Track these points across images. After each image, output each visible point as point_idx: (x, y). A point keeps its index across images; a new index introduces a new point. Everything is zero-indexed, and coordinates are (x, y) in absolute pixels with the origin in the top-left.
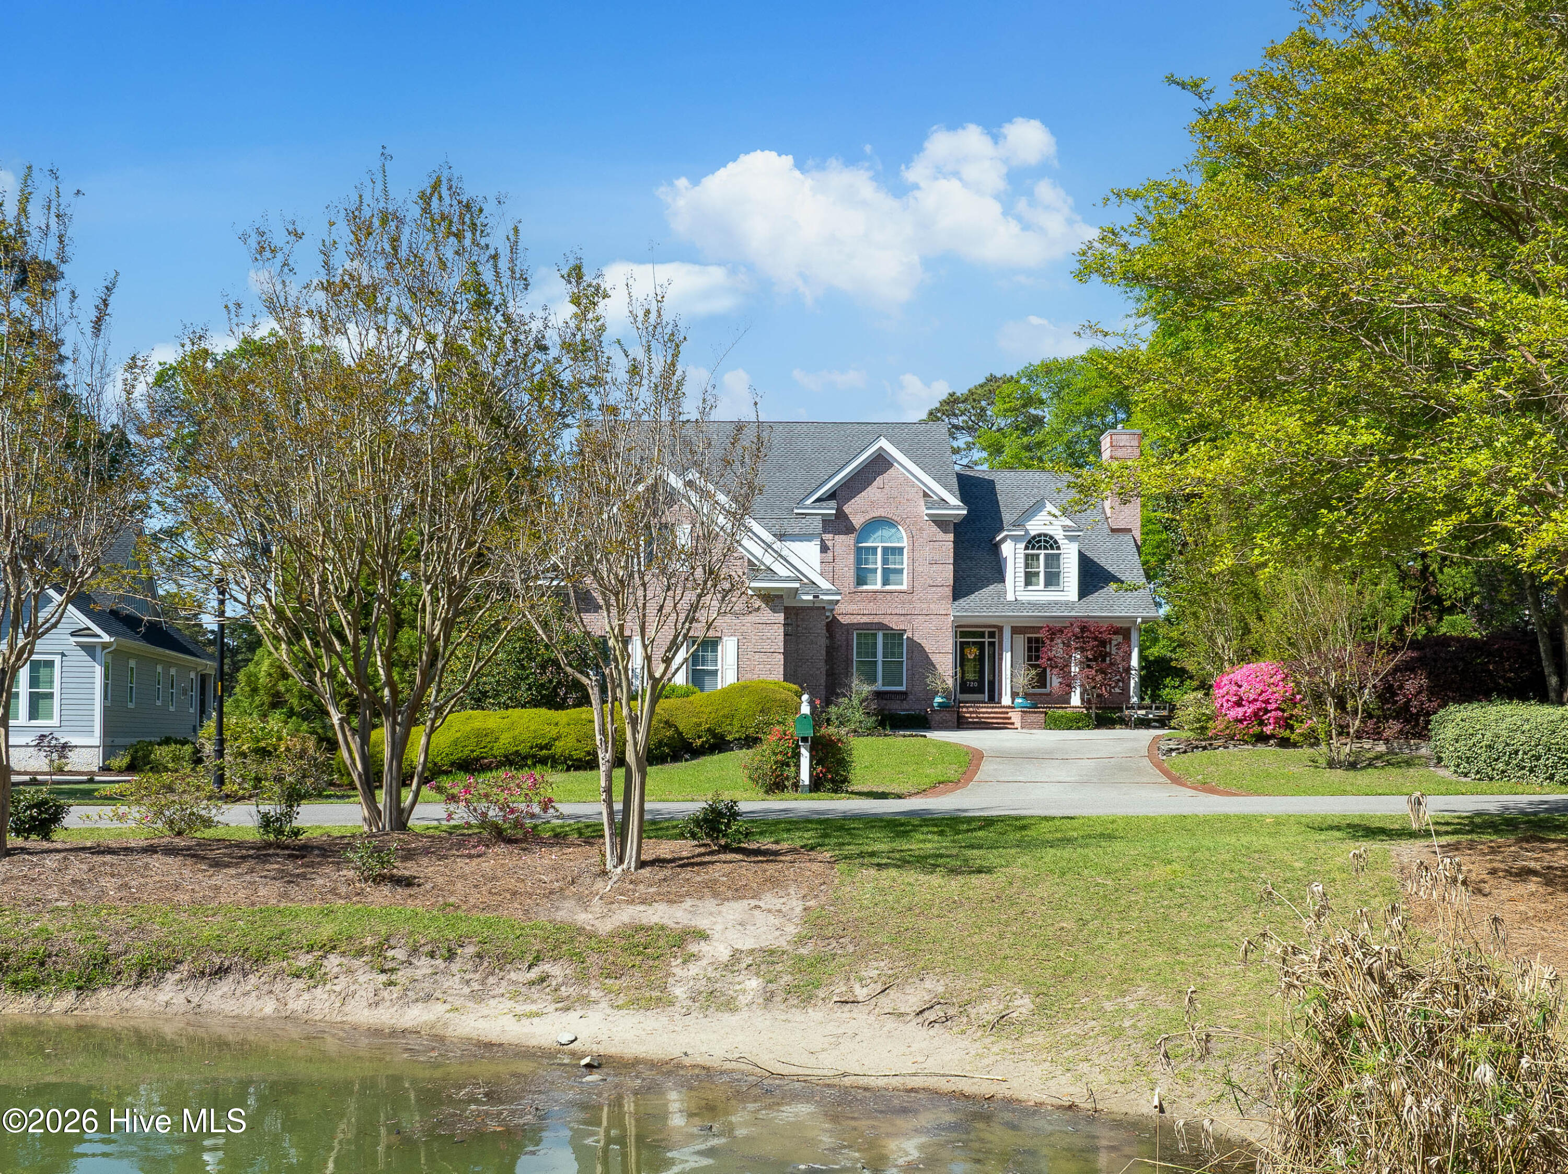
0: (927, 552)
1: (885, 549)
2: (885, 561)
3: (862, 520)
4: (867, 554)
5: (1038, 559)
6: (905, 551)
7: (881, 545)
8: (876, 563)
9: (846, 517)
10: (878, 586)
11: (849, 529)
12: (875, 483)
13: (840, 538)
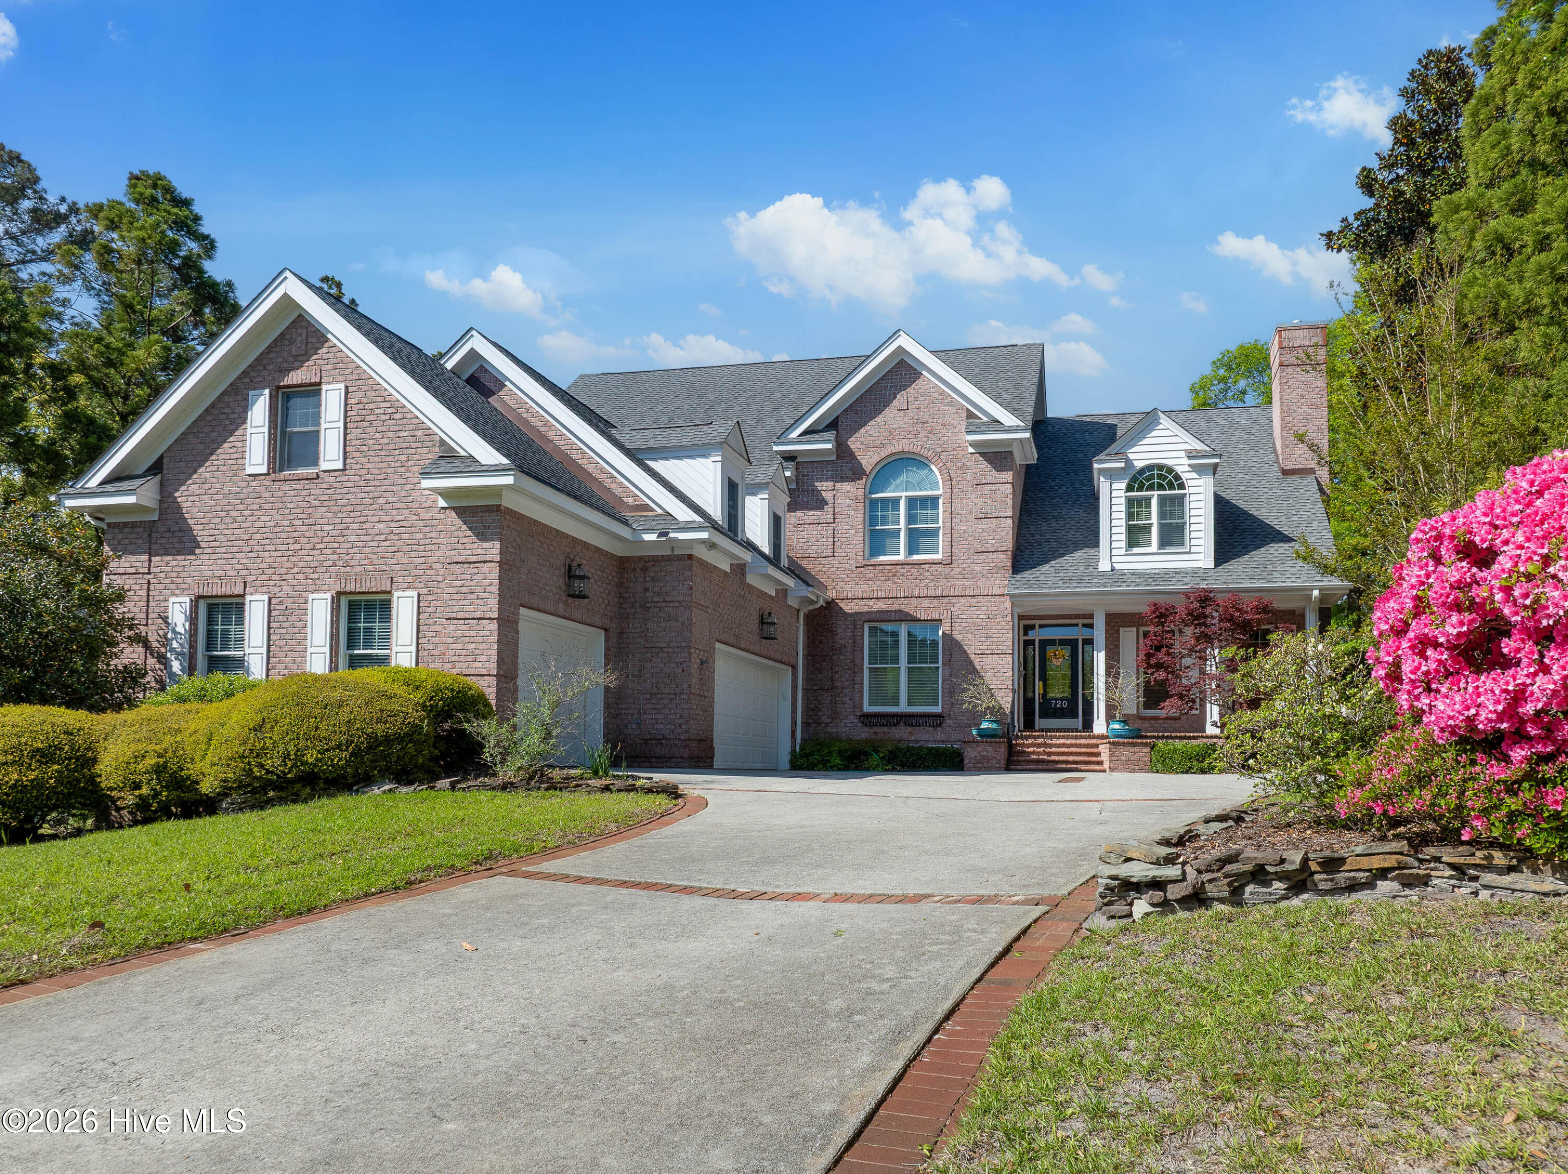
0: (972, 502)
1: (911, 502)
2: (911, 519)
3: (876, 458)
4: (885, 509)
5: (1149, 505)
6: (941, 501)
7: (904, 494)
8: (898, 523)
9: (852, 455)
10: (901, 557)
11: (856, 473)
12: (895, 403)
13: (844, 488)
